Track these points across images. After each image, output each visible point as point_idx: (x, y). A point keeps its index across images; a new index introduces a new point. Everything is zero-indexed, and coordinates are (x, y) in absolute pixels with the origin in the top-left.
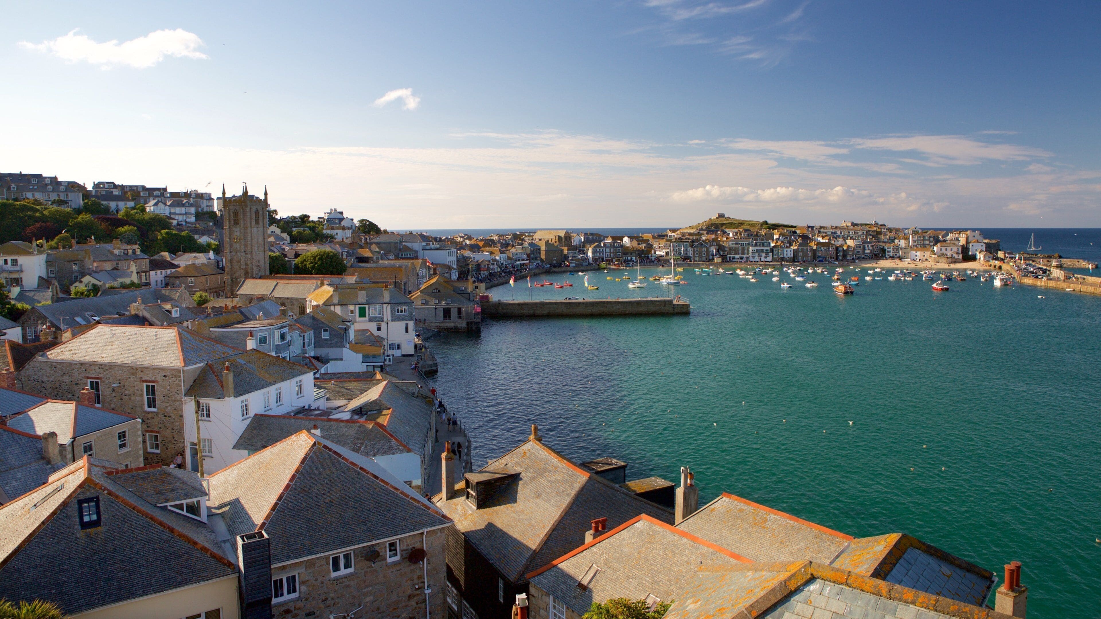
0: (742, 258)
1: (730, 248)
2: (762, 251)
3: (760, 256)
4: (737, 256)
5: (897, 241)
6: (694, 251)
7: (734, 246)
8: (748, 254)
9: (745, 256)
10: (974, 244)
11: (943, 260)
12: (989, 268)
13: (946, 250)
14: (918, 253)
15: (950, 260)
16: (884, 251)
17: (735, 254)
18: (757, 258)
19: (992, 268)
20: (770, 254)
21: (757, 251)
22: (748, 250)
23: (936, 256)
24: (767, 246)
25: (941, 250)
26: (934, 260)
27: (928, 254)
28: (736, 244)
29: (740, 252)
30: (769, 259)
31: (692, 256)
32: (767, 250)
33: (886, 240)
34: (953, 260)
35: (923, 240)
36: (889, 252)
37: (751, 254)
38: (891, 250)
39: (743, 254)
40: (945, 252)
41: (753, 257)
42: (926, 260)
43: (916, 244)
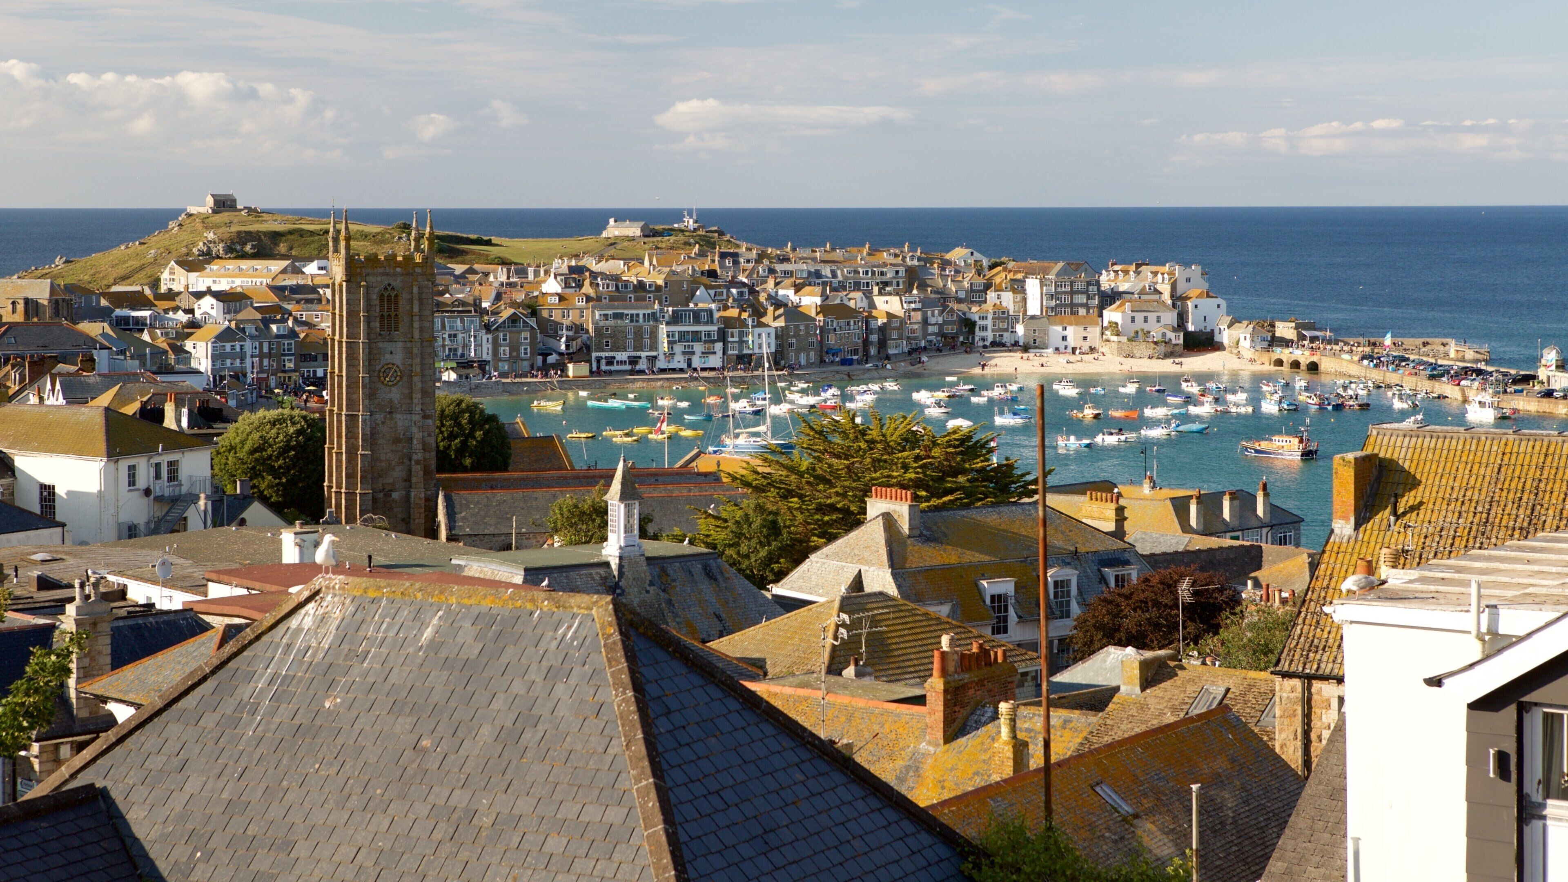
0: (634, 361)
1: (598, 330)
2: (696, 336)
3: (689, 353)
4: (622, 356)
5: (991, 295)
6: (496, 345)
7: (611, 322)
8: (654, 346)
9: (644, 354)
10: (1199, 301)
11: (1142, 349)
12: (1273, 368)
13: (1146, 320)
14: (1071, 331)
15: (1162, 348)
16: (969, 325)
17: (616, 349)
18: (679, 361)
19: (1286, 368)
20: (719, 346)
21: (683, 336)
22: (654, 334)
23: (1124, 339)
24: (707, 323)
25: (1133, 320)
26: (1120, 349)
27: (1094, 332)
28: (617, 316)
29: (630, 341)
30: (715, 361)
31: (489, 358)
32: (709, 334)
33: (962, 295)
34: (1169, 349)
35: (1072, 293)
36: (984, 328)
37: (664, 346)
38: (989, 323)
39: (639, 347)
40: (1146, 327)
41: (671, 355)
42: (1092, 350)
43: (1053, 303)
